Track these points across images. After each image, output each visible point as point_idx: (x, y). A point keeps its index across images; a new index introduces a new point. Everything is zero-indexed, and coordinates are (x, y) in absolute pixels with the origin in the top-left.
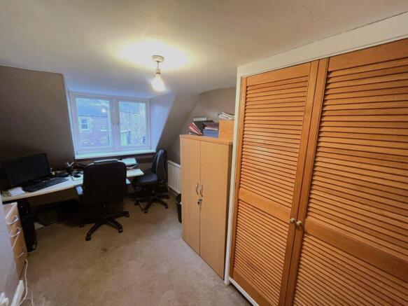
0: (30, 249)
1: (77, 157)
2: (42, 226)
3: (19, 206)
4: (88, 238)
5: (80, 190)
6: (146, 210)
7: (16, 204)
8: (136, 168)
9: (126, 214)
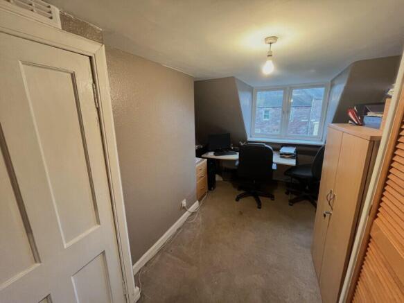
0: (210, 189)
1: (249, 139)
2: (222, 180)
3: (208, 162)
4: (237, 200)
5: (237, 163)
6: (292, 202)
7: (206, 160)
8: (292, 158)
9: (272, 197)
